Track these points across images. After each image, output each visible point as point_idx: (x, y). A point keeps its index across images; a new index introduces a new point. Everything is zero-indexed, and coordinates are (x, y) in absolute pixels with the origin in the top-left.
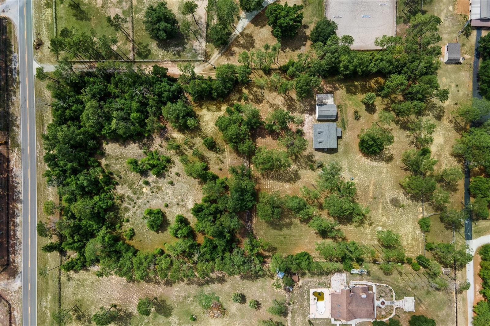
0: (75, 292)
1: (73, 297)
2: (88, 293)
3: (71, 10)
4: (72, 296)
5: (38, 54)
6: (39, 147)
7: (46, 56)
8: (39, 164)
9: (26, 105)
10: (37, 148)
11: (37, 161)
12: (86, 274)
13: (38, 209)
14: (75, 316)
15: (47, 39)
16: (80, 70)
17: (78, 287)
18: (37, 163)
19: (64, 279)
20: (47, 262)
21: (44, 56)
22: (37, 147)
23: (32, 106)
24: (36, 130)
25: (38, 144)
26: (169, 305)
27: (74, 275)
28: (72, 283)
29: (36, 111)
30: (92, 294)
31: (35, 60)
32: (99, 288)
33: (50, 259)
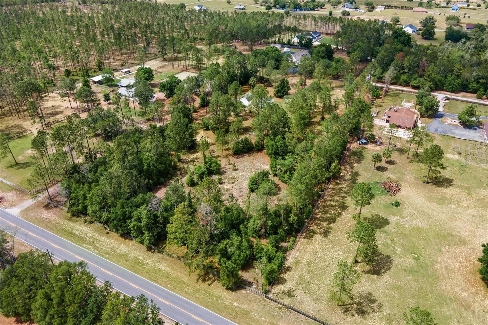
0: (315, 297)
1: (321, 303)
2: (324, 283)
4: (319, 304)
5: (5, 204)
8: (107, 256)
10: (89, 249)
12: (292, 272)
14: (356, 315)
17: (307, 291)
18: (105, 258)
19: (287, 301)
20: (247, 311)
26: (373, 217)
27: (287, 286)
28: (299, 294)
29: (51, 231)
30: (328, 279)
32: (321, 268)
33: (244, 307)
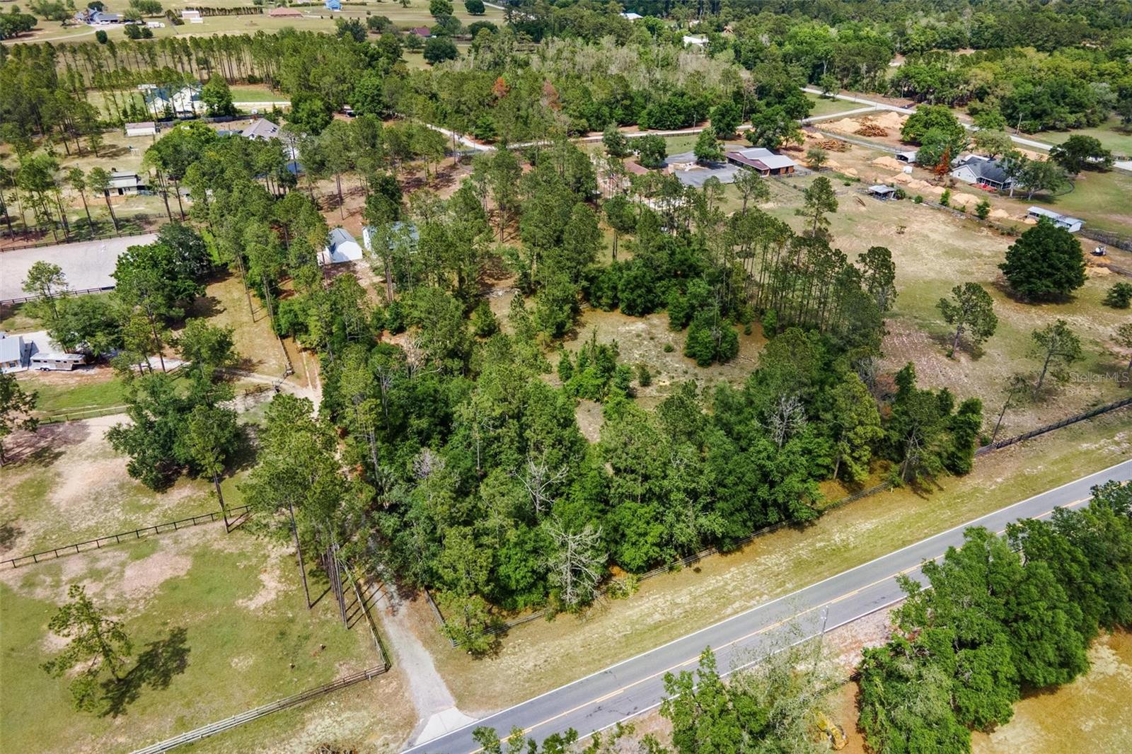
3: (141, 701)
5: (379, 742)
6: (737, 605)
7: (380, 715)
9: (616, 700)
11: (785, 592)
13: (919, 539)
15: (295, 741)
16: (396, 600)
21: (380, 721)
22: (742, 610)
23: (610, 679)
24: (687, 632)
25: (729, 610)
31: (410, 745)
